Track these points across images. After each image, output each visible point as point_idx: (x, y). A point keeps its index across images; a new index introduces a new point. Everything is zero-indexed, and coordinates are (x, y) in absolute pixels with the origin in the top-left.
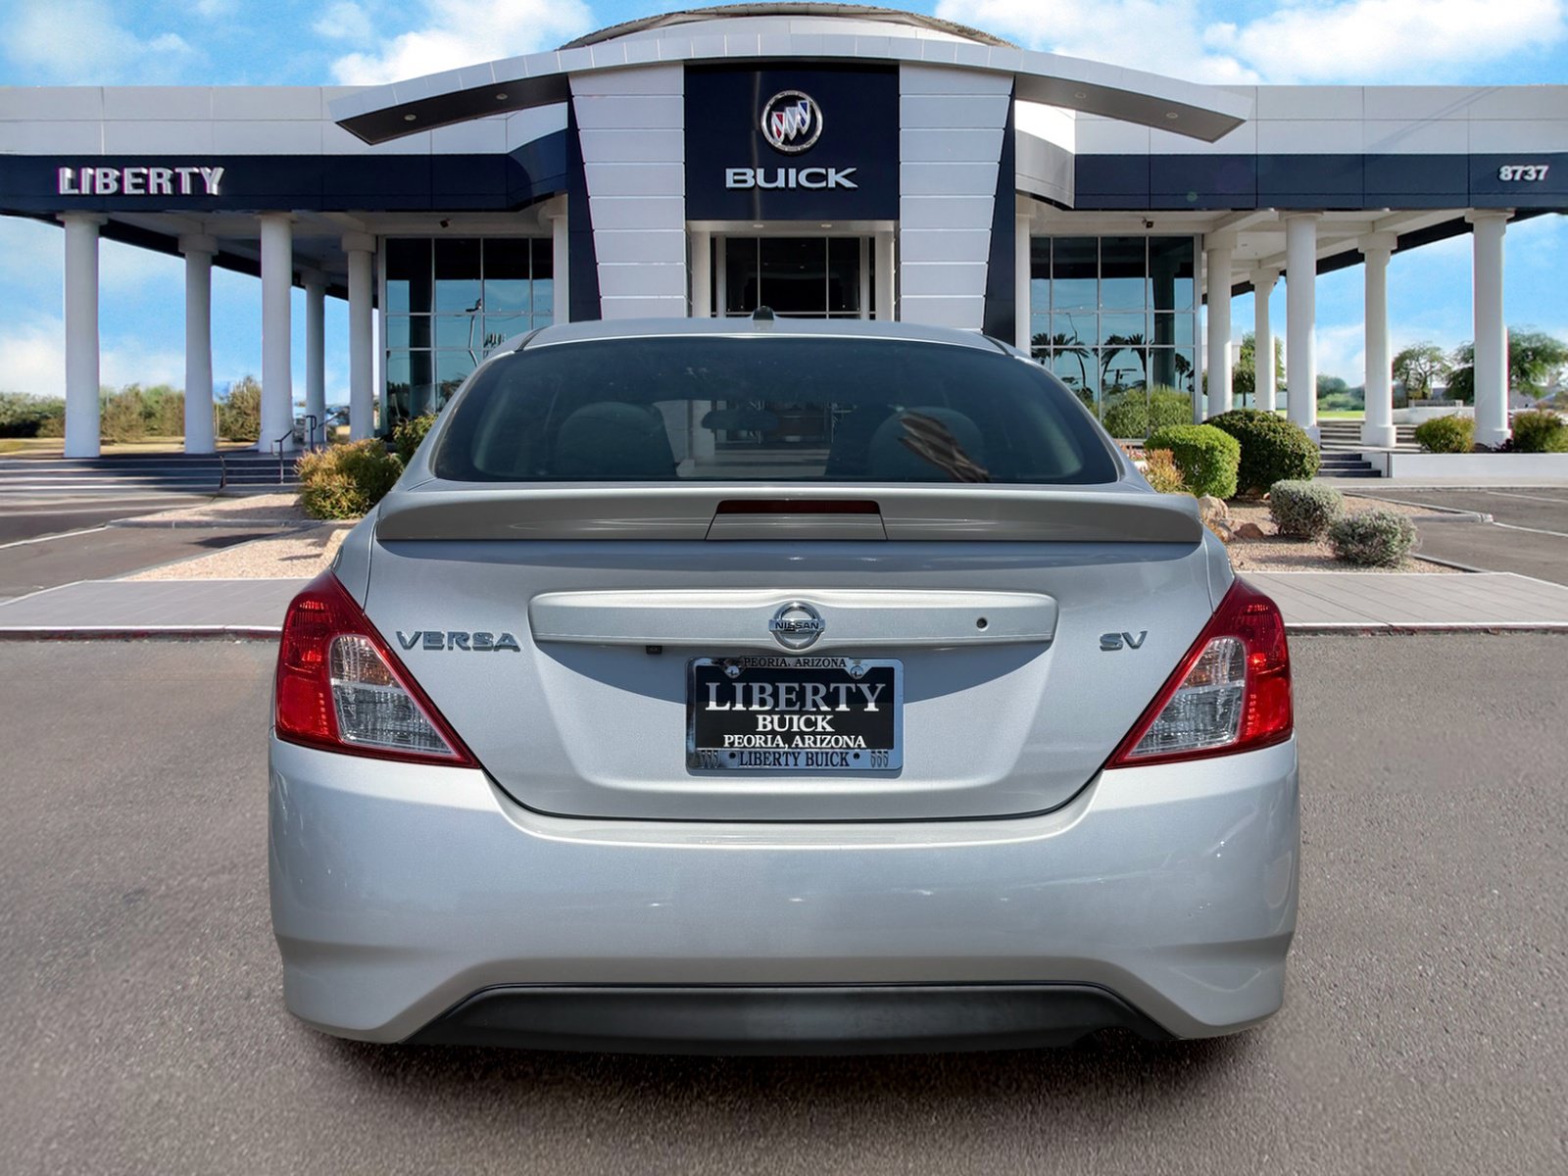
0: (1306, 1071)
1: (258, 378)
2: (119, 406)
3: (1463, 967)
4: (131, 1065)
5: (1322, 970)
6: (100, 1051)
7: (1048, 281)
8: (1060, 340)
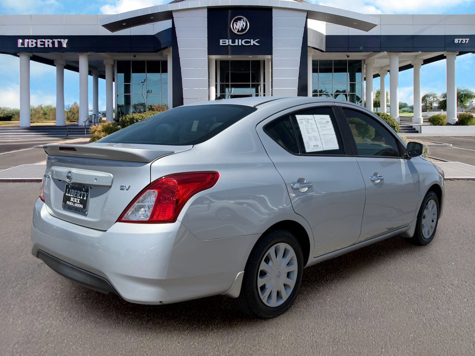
0: (396, 322)
1: (78, 103)
2: (36, 111)
3: (443, 288)
4: (40, 320)
5: (400, 289)
6: (30, 315)
7: (318, 73)
8: (321, 91)
